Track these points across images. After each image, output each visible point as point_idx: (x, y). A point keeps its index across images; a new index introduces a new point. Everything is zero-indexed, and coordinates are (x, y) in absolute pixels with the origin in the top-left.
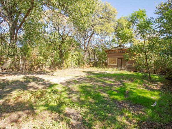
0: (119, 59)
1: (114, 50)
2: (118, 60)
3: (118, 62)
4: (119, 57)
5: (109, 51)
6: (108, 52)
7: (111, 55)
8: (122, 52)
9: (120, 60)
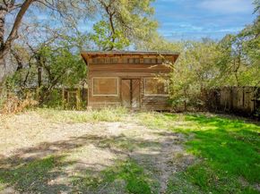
0: (124, 81)
1: (110, 56)
2: (121, 83)
3: (121, 89)
4: (124, 74)
5: (93, 57)
6: (90, 60)
7: (99, 67)
8: (131, 61)
9: (127, 83)
